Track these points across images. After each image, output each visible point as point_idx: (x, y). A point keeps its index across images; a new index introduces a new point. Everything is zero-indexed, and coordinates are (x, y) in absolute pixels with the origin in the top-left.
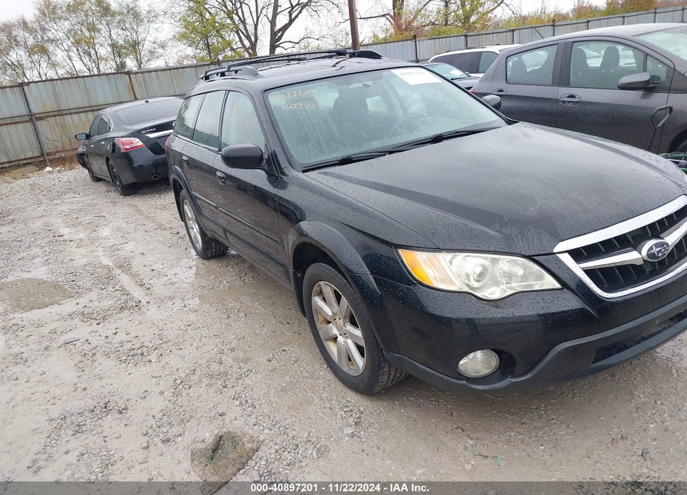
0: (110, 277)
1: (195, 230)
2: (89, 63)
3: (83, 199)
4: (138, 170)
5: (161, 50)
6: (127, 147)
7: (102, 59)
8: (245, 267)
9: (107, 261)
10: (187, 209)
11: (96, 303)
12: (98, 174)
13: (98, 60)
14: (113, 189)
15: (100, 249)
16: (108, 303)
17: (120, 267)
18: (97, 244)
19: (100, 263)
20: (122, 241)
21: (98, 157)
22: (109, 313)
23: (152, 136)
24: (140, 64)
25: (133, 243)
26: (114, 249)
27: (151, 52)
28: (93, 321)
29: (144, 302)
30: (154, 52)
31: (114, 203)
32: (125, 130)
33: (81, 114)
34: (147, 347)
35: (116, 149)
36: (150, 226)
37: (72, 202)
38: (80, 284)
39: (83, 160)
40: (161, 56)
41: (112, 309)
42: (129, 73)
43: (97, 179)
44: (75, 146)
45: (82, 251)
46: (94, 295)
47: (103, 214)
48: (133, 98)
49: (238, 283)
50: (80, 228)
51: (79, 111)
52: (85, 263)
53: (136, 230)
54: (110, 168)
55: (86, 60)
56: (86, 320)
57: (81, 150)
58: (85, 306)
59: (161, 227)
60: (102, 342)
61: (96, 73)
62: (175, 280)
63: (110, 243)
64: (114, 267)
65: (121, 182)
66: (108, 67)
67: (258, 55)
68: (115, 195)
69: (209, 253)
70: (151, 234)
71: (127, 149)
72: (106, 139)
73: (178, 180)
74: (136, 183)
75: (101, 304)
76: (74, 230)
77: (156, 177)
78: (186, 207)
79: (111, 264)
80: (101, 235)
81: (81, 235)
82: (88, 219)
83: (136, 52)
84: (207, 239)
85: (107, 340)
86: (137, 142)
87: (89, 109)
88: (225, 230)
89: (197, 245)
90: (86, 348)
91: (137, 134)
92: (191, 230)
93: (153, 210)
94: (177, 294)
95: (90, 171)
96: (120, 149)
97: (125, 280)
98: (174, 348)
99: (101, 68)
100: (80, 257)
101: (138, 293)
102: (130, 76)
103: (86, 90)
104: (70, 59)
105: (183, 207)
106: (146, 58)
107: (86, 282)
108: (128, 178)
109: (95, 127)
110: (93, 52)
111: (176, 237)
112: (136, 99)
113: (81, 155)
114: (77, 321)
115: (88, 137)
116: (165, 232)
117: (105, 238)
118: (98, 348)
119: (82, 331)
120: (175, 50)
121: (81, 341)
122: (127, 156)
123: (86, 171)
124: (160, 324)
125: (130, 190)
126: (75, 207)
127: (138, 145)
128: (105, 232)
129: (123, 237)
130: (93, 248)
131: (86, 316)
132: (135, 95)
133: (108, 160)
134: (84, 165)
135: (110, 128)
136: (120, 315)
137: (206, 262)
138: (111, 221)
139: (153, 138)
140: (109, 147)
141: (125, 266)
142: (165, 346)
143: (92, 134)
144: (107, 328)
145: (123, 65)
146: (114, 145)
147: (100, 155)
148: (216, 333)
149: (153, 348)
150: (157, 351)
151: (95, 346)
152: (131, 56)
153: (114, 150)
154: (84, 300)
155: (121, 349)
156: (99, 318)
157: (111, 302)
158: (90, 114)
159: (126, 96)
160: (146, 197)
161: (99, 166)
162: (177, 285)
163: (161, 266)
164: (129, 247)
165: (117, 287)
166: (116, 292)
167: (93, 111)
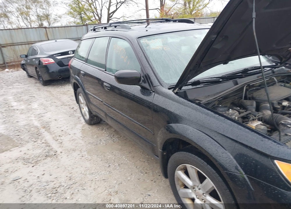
0: (39, 134)
1: (85, 110)
2: (27, 23)
3: (23, 86)
4: (51, 74)
5: (59, 19)
6: (47, 63)
7: (33, 21)
8: (112, 131)
9: (36, 123)
10: (81, 98)
11: (31, 151)
12: (31, 74)
13: (31, 22)
14: (38, 82)
15: (32, 115)
16: (38, 151)
17: (44, 127)
18: (31, 112)
19: (33, 124)
20: (45, 111)
21: (31, 66)
22: (39, 159)
23: (59, 58)
24: (50, 24)
25: (51, 113)
26: (40, 116)
27: (55, 20)
28: (30, 164)
29: (59, 152)
30: (56, 19)
31: (39, 89)
32: (45, 54)
33: (23, 45)
34: (63, 186)
35: (41, 64)
36: (59, 103)
37: (19, 88)
38: (22, 137)
39: (23, 67)
40: (59, 21)
41: (41, 156)
42: (45, 28)
43: (30, 76)
44: (20, 59)
45: (23, 116)
46: (30, 145)
47: (34, 95)
48: (47, 40)
49: (110, 141)
50: (22, 103)
51: (22, 44)
52: (25, 124)
53: (51, 106)
54: (37, 72)
55: (25, 21)
56: (26, 163)
57: (23, 62)
58: (25, 153)
59: (63, 104)
60: (35, 180)
61: (30, 27)
62: (75, 138)
63: (38, 112)
64: (41, 127)
65: (42, 79)
66: (35, 25)
67: (102, 23)
68: (39, 85)
69: (92, 122)
70: (59, 108)
71: (46, 64)
72: (36, 58)
73: (77, 83)
74: (50, 80)
75: (34, 152)
76: (19, 104)
77: (60, 78)
78: (80, 97)
79: (39, 125)
80: (33, 108)
81: (23, 107)
82: (26, 98)
83: (48, 19)
84: (92, 115)
85: (39, 180)
86: (52, 60)
87: (27, 43)
88: (106, 115)
89: (85, 117)
90: (26, 186)
91: (51, 56)
92: (82, 109)
93: (59, 94)
94: (77, 147)
95: (27, 72)
96: (42, 63)
97: (48, 137)
98: (80, 188)
99: (32, 25)
100: (22, 120)
101: (55, 146)
102: (46, 29)
103: (25, 34)
104: (18, 21)
105: (78, 97)
106: (52, 22)
107: (25, 136)
108: (46, 77)
109: (30, 52)
110: (28, 18)
111: (72, 110)
112: (49, 40)
113: (23, 65)
114: (20, 164)
115: (26, 56)
116: (66, 107)
117: (35, 109)
118: (33, 186)
119: (23, 171)
120: (66, 19)
121: (23, 179)
122: (46, 67)
123: (25, 72)
124: (70, 169)
125: (47, 83)
126: (19, 90)
127: (52, 62)
128: (35, 105)
129: (45, 109)
130: (29, 115)
131: (26, 161)
132: (48, 38)
133: (36, 68)
134: (24, 69)
135: (38, 53)
136: (45, 161)
137: (90, 126)
138: (38, 100)
139: (59, 59)
140: (37, 62)
141: (46, 127)
142: (74, 186)
143: (28, 55)
144: (38, 171)
145: (42, 24)
146: (40, 61)
147: (32, 65)
148: (104, 178)
149: (67, 187)
150: (69, 190)
151: (31, 184)
152: (46, 21)
153: (39, 64)
154: (24, 149)
155: (47, 187)
156: (33, 162)
157: (40, 151)
158: (27, 45)
159: (44, 38)
160: (55, 87)
161: (32, 70)
162: (76, 142)
163: (66, 128)
164: (48, 115)
165: (43, 141)
166: (43, 144)
167: (28, 44)
